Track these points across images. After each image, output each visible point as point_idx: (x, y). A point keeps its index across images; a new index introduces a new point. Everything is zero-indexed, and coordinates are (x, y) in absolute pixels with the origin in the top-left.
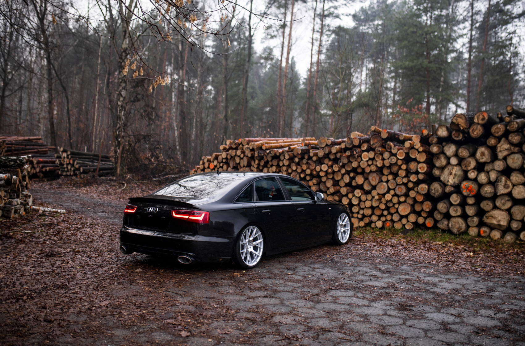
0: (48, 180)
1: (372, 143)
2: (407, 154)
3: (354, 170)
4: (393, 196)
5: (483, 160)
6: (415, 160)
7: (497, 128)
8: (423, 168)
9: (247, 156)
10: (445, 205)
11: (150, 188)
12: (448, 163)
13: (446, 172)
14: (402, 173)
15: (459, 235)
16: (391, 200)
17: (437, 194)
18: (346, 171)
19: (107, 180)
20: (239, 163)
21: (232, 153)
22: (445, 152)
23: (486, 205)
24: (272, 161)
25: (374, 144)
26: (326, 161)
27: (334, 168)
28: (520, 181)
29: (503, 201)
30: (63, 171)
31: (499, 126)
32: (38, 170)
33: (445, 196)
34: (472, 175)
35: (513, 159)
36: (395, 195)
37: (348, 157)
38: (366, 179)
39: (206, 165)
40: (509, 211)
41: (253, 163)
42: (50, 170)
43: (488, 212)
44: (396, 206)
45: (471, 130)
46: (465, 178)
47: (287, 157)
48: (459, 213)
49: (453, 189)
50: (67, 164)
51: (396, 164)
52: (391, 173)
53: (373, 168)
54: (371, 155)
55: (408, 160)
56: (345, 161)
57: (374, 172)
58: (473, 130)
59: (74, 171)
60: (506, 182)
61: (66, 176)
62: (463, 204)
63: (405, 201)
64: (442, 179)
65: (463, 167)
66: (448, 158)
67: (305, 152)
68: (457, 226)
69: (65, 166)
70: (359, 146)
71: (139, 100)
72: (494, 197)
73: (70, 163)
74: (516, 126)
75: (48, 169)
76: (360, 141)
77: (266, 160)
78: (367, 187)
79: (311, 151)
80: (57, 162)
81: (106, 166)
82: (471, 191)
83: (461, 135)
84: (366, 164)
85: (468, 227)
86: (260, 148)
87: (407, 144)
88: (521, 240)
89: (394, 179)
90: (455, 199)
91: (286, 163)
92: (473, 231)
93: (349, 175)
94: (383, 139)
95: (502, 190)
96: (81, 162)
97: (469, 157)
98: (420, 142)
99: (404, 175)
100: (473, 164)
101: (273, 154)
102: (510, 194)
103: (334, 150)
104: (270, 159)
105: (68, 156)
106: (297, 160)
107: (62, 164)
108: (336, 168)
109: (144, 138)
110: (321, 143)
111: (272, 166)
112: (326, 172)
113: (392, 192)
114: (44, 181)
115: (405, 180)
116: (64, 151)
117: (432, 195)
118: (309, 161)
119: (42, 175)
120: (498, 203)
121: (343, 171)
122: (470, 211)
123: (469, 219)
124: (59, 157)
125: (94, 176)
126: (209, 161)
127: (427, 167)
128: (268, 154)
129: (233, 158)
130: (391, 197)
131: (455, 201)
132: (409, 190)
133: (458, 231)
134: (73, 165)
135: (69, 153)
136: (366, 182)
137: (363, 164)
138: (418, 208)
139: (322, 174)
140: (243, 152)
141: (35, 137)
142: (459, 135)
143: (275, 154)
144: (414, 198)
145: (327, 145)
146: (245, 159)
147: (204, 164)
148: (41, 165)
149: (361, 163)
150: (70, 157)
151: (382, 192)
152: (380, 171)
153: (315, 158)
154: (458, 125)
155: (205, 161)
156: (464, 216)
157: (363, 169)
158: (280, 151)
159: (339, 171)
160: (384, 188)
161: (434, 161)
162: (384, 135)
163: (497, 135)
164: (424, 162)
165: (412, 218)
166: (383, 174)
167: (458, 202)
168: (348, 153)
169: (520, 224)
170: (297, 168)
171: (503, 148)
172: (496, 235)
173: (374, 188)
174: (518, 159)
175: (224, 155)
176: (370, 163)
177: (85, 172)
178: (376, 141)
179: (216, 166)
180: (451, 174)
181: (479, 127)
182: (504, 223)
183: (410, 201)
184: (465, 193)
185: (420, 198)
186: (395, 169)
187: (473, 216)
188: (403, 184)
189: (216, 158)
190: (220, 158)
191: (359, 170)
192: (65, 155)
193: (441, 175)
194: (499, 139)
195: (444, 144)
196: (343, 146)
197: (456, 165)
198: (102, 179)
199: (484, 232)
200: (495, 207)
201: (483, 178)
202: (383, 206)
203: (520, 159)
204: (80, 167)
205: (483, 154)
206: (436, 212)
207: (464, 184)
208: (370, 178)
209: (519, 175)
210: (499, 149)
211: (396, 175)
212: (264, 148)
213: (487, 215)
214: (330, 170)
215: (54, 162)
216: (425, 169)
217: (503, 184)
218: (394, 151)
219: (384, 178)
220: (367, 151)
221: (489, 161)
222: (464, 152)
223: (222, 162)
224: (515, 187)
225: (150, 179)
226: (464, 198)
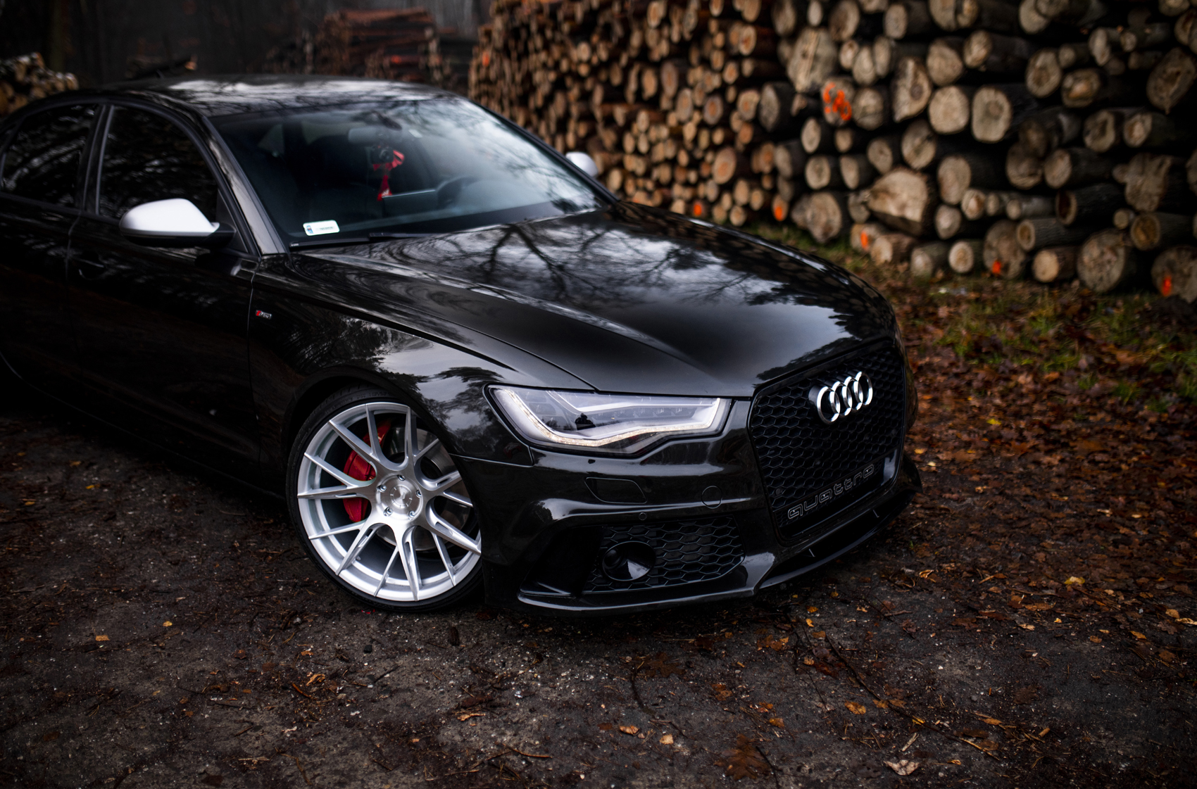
3: (640, 55)
4: (699, 127)
6: (740, 16)
8: (749, 40)
10: (791, 156)
12: (803, 22)
13: (799, 48)
14: (717, 59)
15: (827, 247)
16: (697, 141)
17: (771, 120)
18: (628, 57)
23: (880, 154)
27: (602, 52)
28: (949, 71)
29: (916, 142)
34: (847, 57)
36: (703, 124)
38: (659, 81)
40: (931, 173)
43: (881, 175)
44: (709, 158)
46: (836, 68)
48: (826, 181)
49: (806, 104)
51: (707, 29)
52: (701, 60)
53: (666, 48)
55: (728, 16)
57: (668, 59)
60: (916, 76)
62: (830, 150)
63: (725, 144)
64: (789, 70)
65: (833, 31)
66: (804, 6)
68: (823, 219)
72: (892, 128)
82: (840, 110)
84: (655, 36)
85: (848, 221)
88: (949, 270)
89: (704, 78)
90: (810, 136)
93: (633, 69)
95: (906, 107)
99: (718, 65)
100: (853, 21)
102: (925, 118)
108: (605, 52)
112: (589, 63)
113: (698, 117)
115: (719, 81)
117: (765, 121)
120: (906, 150)
121: (624, 59)
122: (850, 174)
123: (850, 198)
127: (759, 38)
130: (695, 131)
131: (813, 144)
132: (729, 108)
133: (825, 234)
137: (651, 38)
138: (756, 164)
139: (583, 70)
144: (739, 133)
149: (647, 35)
151: (683, 116)
152: (678, 54)
153: (566, 28)
156: (837, 187)
157: (651, 51)
159: (615, 59)
160: (687, 105)
161: (775, 15)
164: (752, 23)
165: (742, 191)
166: (689, 65)
167: (818, 145)
169: (955, 217)
172: (884, 249)
173: (673, 104)
180: (806, 56)
182: (915, 213)
184: (830, 115)
185: (747, 136)
187: (858, 189)
188: (717, 91)
193: (789, 60)
197: (818, 27)
200: (900, 162)
201: (864, 66)
202: (683, 159)
206: (779, 178)
207: (830, 87)
208: (664, 77)
209: (948, 53)
211: (707, 65)
213: (878, 185)
214: (595, 60)
216: (754, 44)
217: (909, 82)
219: (690, 77)
221: (883, 6)
224: (938, 94)
226: (829, 133)
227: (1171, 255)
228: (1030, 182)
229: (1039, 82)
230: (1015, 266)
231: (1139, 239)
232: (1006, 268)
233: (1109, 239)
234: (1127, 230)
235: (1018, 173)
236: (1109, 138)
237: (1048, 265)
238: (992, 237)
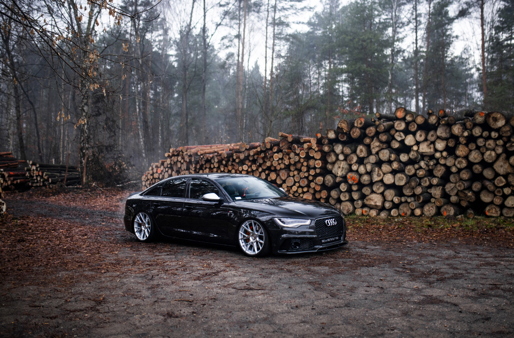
0: (19, 192)
1: (281, 146)
2: (307, 153)
3: (269, 168)
4: (298, 187)
5: (362, 155)
6: (313, 158)
7: (370, 130)
8: (319, 164)
9: (186, 161)
10: (336, 192)
11: (114, 193)
12: (337, 159)
13: (336, 166)
14: (304, 169)
15: (348, 215)
16: (297, 191)
17: (330, 184)
18: (262, 169)
19: (74, 188)
20: (181, 167)
21: (175, 159)
22: (335, 150)
23: (366, 191)
24: (205, 164)
25: (282, 147)
26: (247, 162)
27: (253, 168)
28: (388, 170)
29: (378, 187)
30: (33, 183)
31: (371, 128)
32: (9, 183)
33: (336, 186)
34: (354, 168)
35: (383, 153)
36: (300, 187)
37: (263, 158)
38: (278, 175)
39: (155, 171)
40: (382, 194)
41: (191, 167)
42: (20, 182)
43: (368, 195)
44: (301, 195)
45: (351, 133)
46: (351, 170)
47: (216, 160)
48: (347, 198)
49: (341, 179)
50: (37, 176)
51: (299, 161)
52: (296, 169)
53: (282, 166)
54: (280, 155)
55: (308, 158)
56: (261, 161)
57: (283, 169)
58: (354, 133)
59: (43, 182)
60: (378, 171)
61: (37, 187)
62: (350, 191)
63: (308, 191)
64: (333, 172)
65: (348, 161)
66: (337, 155)
67: (230, 156)
68: (347, 208)
69: (35, 178)
70: (271, 149)
71: (100, 114)
72: (371, 184)
73: (39, 175)
74: (383, 128)
75: (19, 181)
76: (271, 145)
77: (201, 163)
78: (279, 182)
79: (234, 154)
80: (27, 174)
81: (73, 176)
82: (354, 180)
83: (345, 137)
84: (277, 163)
85: (355, 208)
86: (196, 154)
87: (306, 146)
88: (392, 216)
89: (298, 174)
90: (343, 187)
91: (216, 165)
92: (359, 212)
93: (265, 172)
94: (289, 142)
95: (376, 178)
96: (49, 173)
97: (351, 153)
98: (316, 143)
99: (305, 170)
100: (355, 159)
101: (205, 159)
102: (382, 181)
103: (252, 153)
104: (203, 163)
105: (37, 168)
106: (224, 162)
107: (32, 177)
108: (254, 167)
109: (107, 149)
110: (242, 148)
111: (206, 168)
112: (247, 171)
113: (297, 184)
114: (16, 192)
115: (306, 175)
116: (34, 164)
117: (327, 185)
118: (234, 163)
119: (13, 187)
120: (375, 189)
121: (260, 170)
122: (355, 196)
123: (355, 202)
124: (29, 170)
125: (61, 186)
126: (157, 167)
127: (322, 163)
128: (202, 158)
129: (176, 163)
130: (296, 188)
131: (344, 189)
132: (310, 182)
133: (348, 212)
134: (42, 177)
135: (38, 166)
136: (278, 178)
137: (275, 163)
138: (318, 196)
140: (183, 158)
141: (5, 153)
142: (344, 137)
143: (207, 159)
144: (314, 188)
145: (246, 149)
146: (185, 164)
147: (152, 169)
148: (12, 178)
149: (273, 163)
150: (39, 169)
151: (290, 185)
152: (288, 168)
153: (237, 161)
154: (342, 129)
155: (154, 167)
156: (352, 200)
157: (275, 167)
158: (211, 155)
159: (257, 169)
160: (292, 182)
161: (327, 158)
162: (290, 139)
163: (370, 135)
164: (319, 159)
166: (291, 171)
167: (346, 189)
168: (262, 155)
169: (391, 203)
170: (224, 169)
171: (375, 145)
172: (373, 213)
173: (284, 182)
174: (386, 153)
175: (168, 161)
176: (280, 162)
177: (53, 183)
178: (284, 144)
179: (162, 171)
180: (339, 167)
181: (358, 130)
182: (379, 204)
183: (312, 191)
184: (350, 182)
185: (318, 188)
186: (299, 166)
187: (358, 200)
188: (305, 177)
189: (163, 164)
190: (165, 164)
191: (273, 168)
192: (34, 168)
193: (332, 169)
194: (372, 138)
195: (334, 144)
196: (259, 149)
197: (343, 161)
198: (70, 188)
199: (366, 211)
200: (373, 192)
201: (362, 169)
203: (388, 153)
204: (48, 178)
205: (361, 150)
206: (331, 198)
207: (350, 175)
208: (281, 174)
209: (387, 166)
210: (372, 147)
211: (300, 170)
212: (199, 154)
213: (367, 198)
214: (250, 170)
215: (24, 175)
216: (321, 165)
217: (376, 173)
218: (297, 152)
219: (291, 174)
220: (277, 152)
221: (366, 156)
222: (348, 151)
223: (167, 167)
224: (385, 175)
225: (113, 186)
226: (350, 186)
227: (445, 207)
228: (410, 194)
229: (409, 172)
230: (409, 213)
231: (438, 204)
232: (406, 214)
233: (430, 205)
234: (434, 202)
235: (407, 192)
236: (428, 183)
237: (418, 212)
238: (401, 207)
